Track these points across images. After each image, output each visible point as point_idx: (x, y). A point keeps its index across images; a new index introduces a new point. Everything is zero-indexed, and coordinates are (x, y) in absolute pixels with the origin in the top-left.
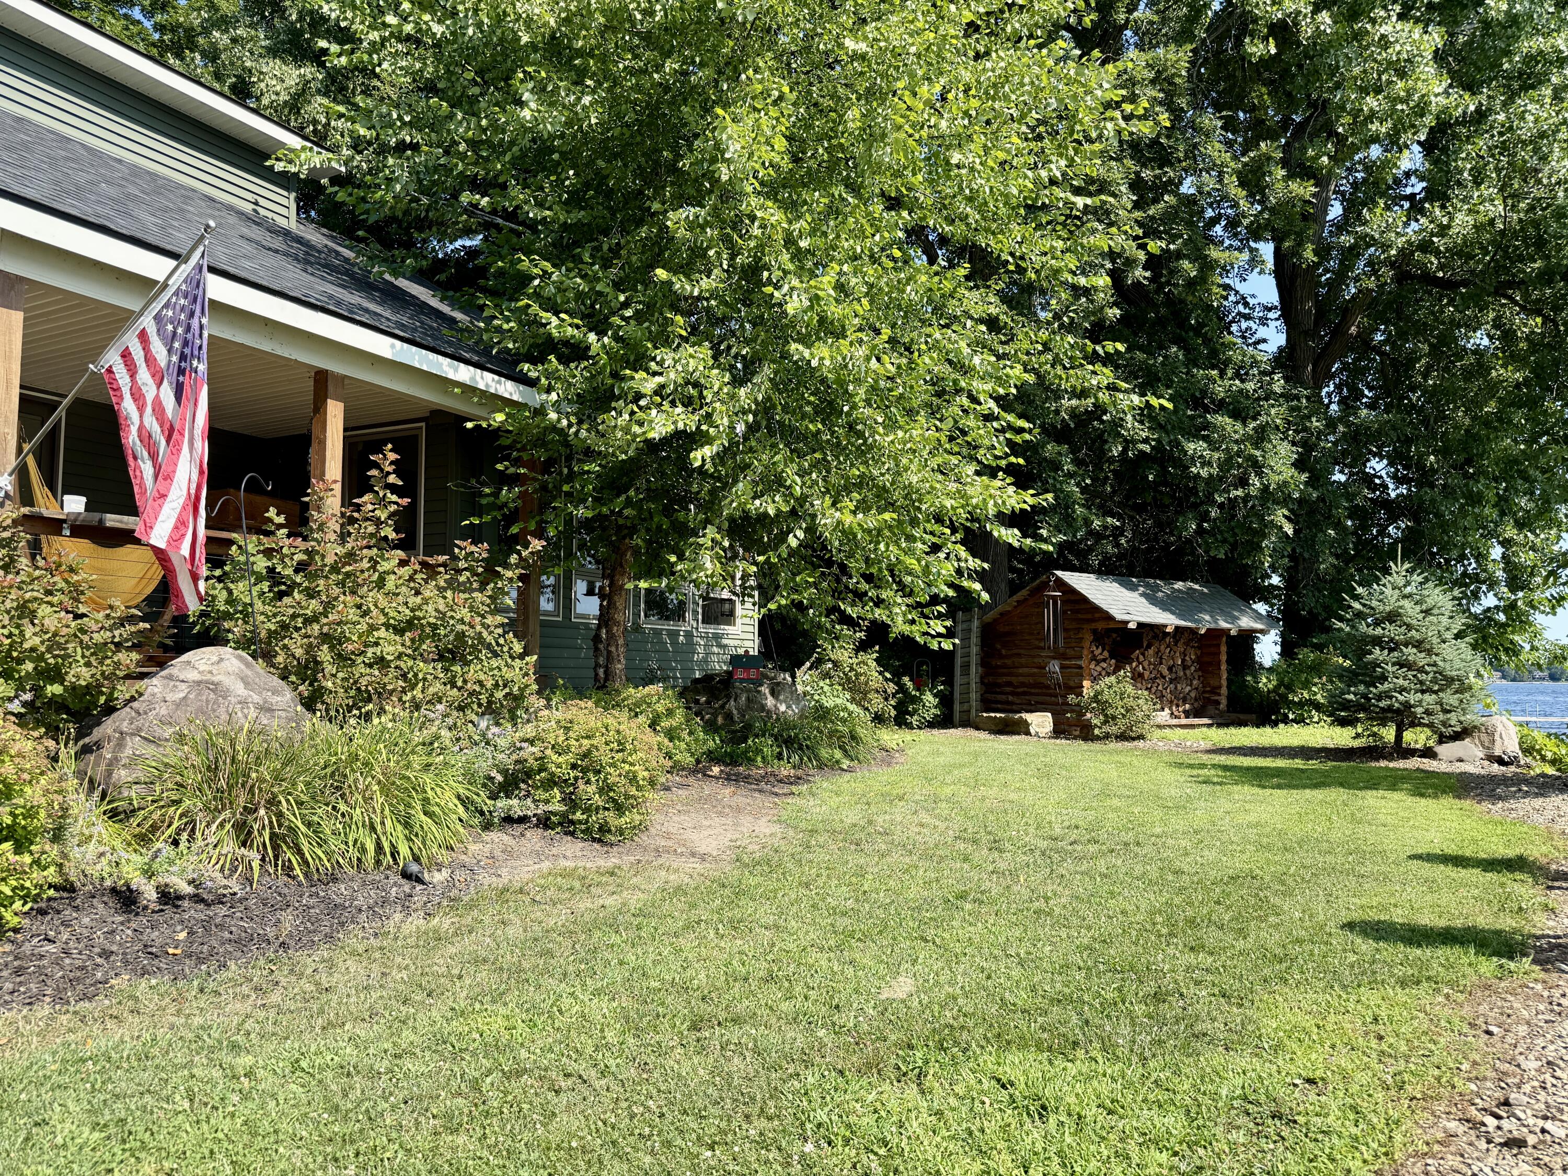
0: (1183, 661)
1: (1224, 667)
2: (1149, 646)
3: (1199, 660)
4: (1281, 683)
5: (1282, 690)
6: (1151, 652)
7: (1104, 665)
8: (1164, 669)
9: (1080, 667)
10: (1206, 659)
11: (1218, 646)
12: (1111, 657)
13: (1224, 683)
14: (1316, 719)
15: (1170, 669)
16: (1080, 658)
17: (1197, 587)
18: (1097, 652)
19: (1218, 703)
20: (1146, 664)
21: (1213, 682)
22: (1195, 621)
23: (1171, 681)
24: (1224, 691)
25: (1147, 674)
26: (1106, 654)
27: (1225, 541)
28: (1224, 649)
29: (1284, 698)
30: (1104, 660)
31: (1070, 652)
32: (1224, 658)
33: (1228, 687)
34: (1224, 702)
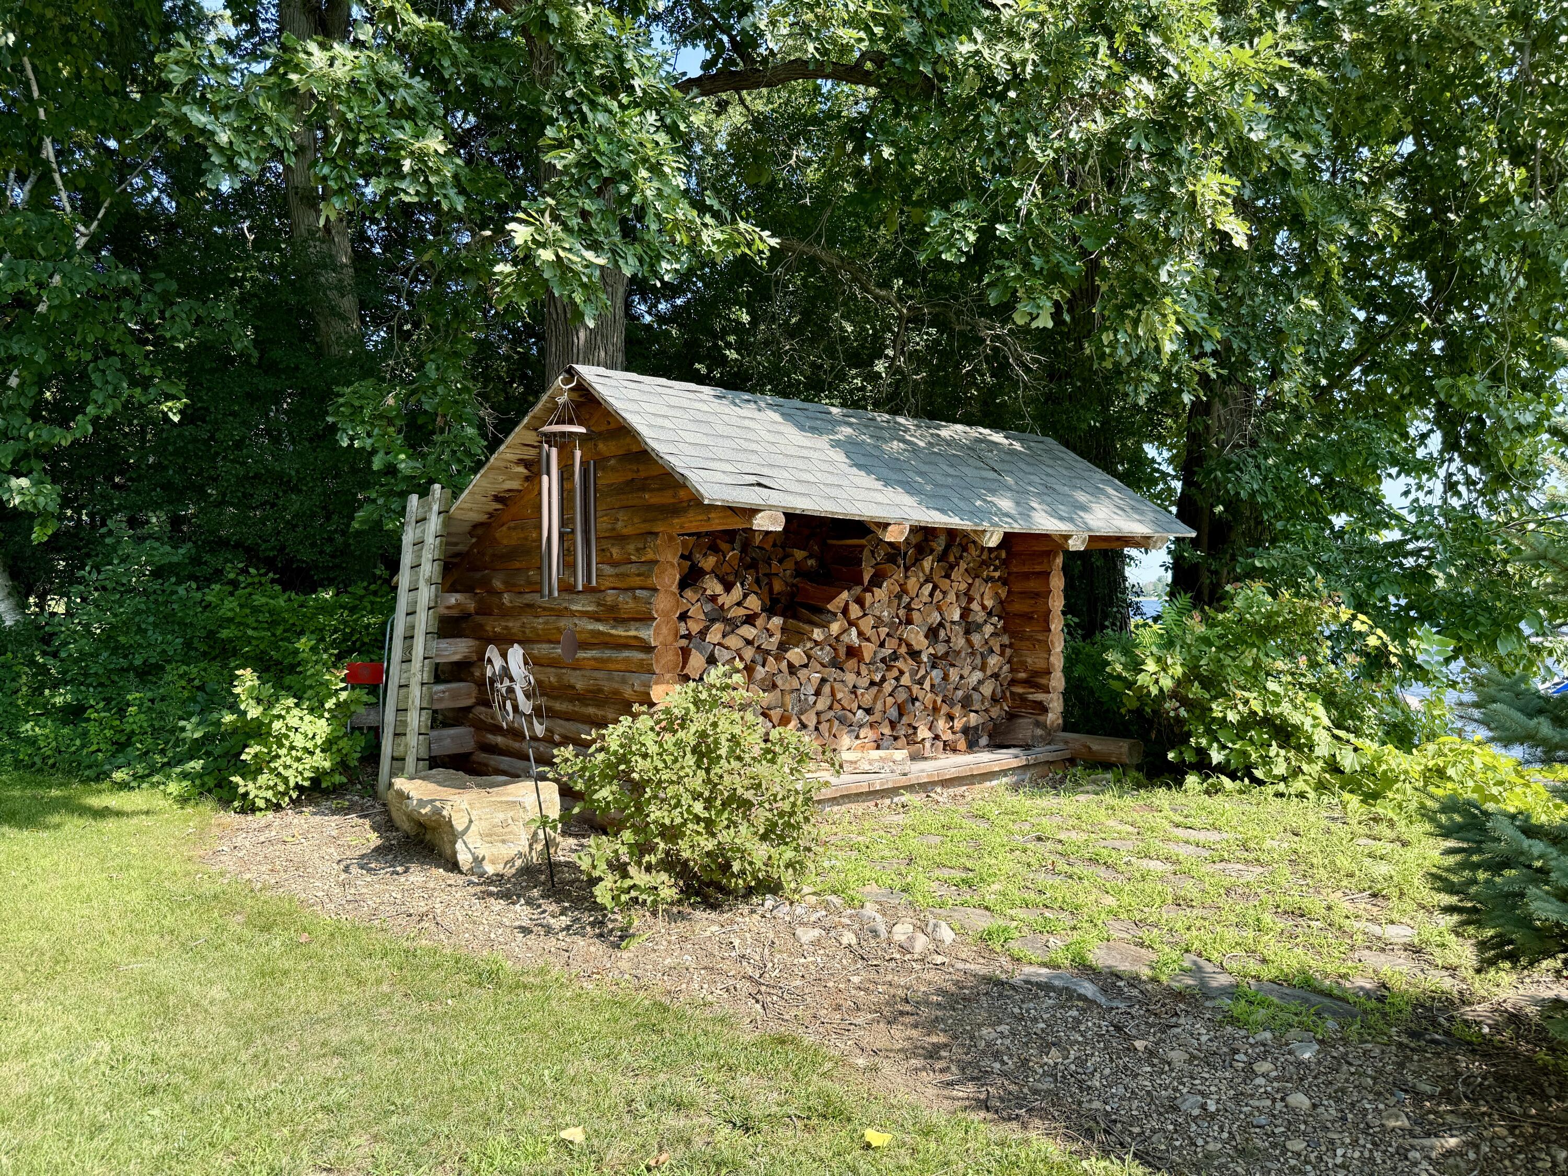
0: (966, 612)
1: (1057, 624)
2: (877, 581)
3: (1003, 611)
4: (1193, 673)
5: (1195, 691)
6: (881, 593)
7: (748, 631)
8: (916, 636)
9: (648, 649)
10: (1019, 607)
11: (1046, 575)
12: (770, 611)
13: (1057, 661)
14: (1280, 769)
15: (932, 633)
16: (646, 619)
17: (998, 437)
18: (727, 600)
19: (1043, 709)
20: (867, 625)
21: (1033, 660)
22: (974, 513)
23: (935, 662)
24: (1057, 681)
25: (868, 650)
26: (754, 603)
27: (1054, 276)
28: (1057, 582)
29: (1200, 710)
30: (750, 620)
31: (626, 603)
32: (1057, 603)
33: (1067, 671)
34: (1056, 705)
